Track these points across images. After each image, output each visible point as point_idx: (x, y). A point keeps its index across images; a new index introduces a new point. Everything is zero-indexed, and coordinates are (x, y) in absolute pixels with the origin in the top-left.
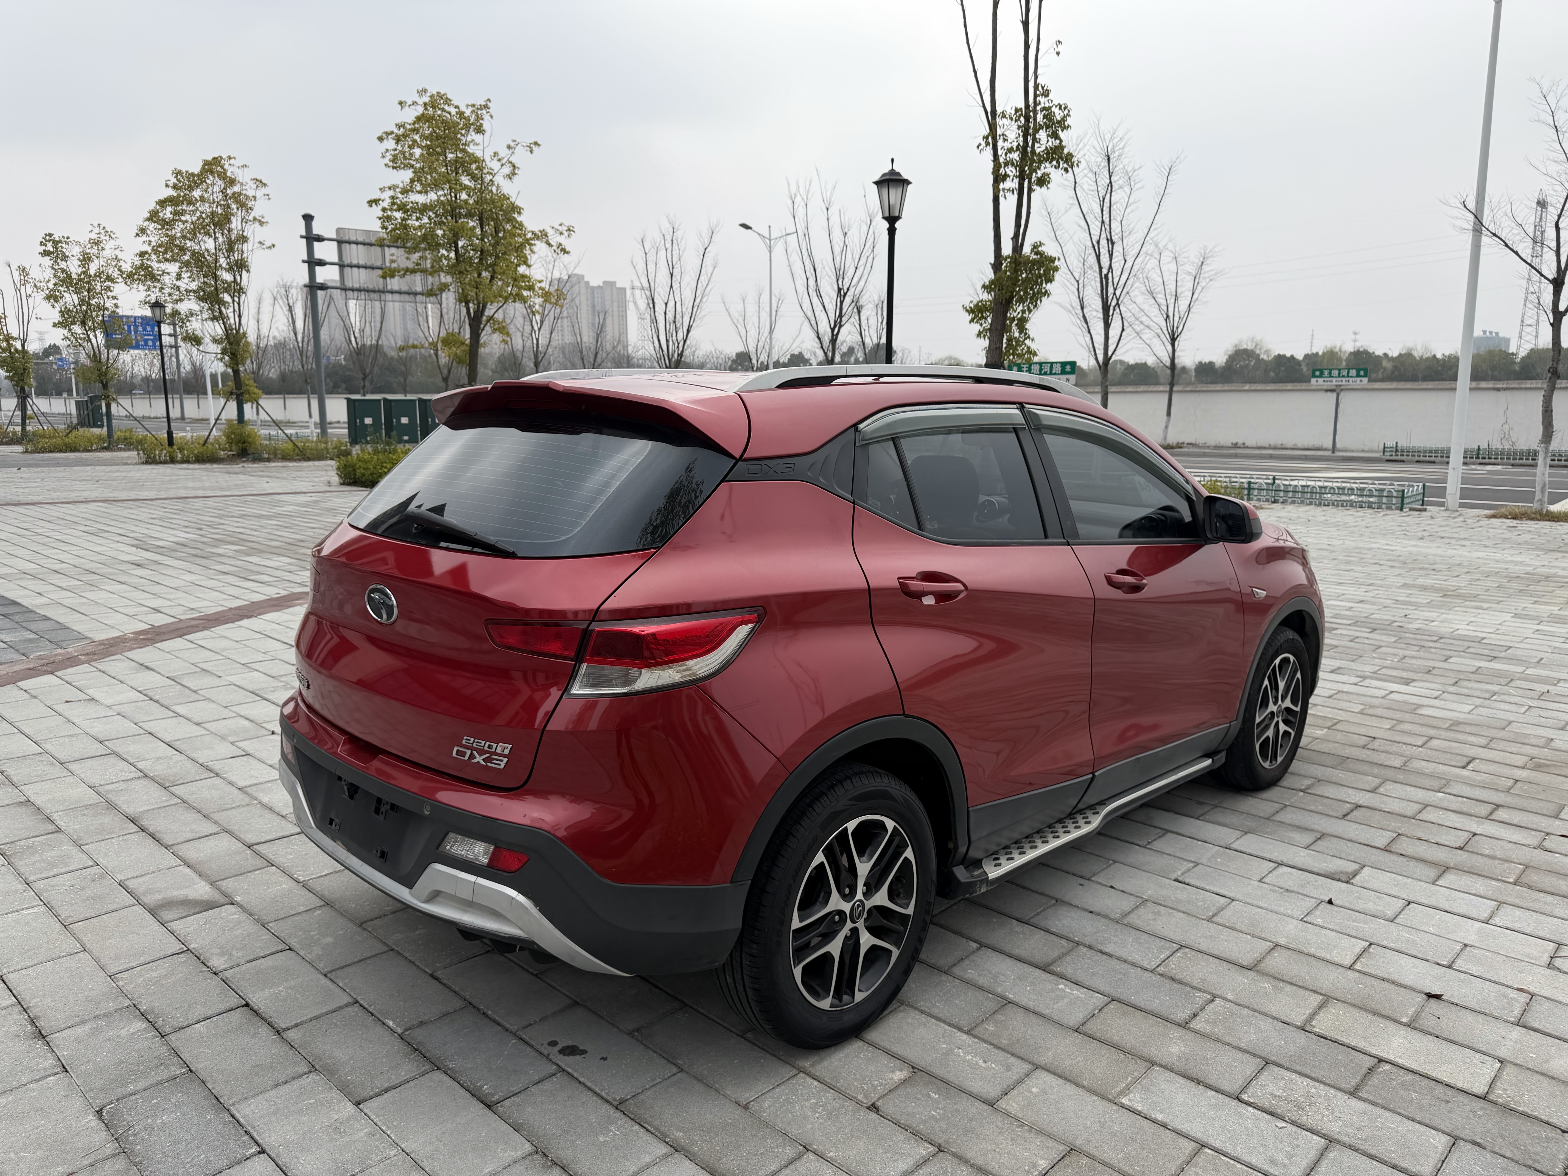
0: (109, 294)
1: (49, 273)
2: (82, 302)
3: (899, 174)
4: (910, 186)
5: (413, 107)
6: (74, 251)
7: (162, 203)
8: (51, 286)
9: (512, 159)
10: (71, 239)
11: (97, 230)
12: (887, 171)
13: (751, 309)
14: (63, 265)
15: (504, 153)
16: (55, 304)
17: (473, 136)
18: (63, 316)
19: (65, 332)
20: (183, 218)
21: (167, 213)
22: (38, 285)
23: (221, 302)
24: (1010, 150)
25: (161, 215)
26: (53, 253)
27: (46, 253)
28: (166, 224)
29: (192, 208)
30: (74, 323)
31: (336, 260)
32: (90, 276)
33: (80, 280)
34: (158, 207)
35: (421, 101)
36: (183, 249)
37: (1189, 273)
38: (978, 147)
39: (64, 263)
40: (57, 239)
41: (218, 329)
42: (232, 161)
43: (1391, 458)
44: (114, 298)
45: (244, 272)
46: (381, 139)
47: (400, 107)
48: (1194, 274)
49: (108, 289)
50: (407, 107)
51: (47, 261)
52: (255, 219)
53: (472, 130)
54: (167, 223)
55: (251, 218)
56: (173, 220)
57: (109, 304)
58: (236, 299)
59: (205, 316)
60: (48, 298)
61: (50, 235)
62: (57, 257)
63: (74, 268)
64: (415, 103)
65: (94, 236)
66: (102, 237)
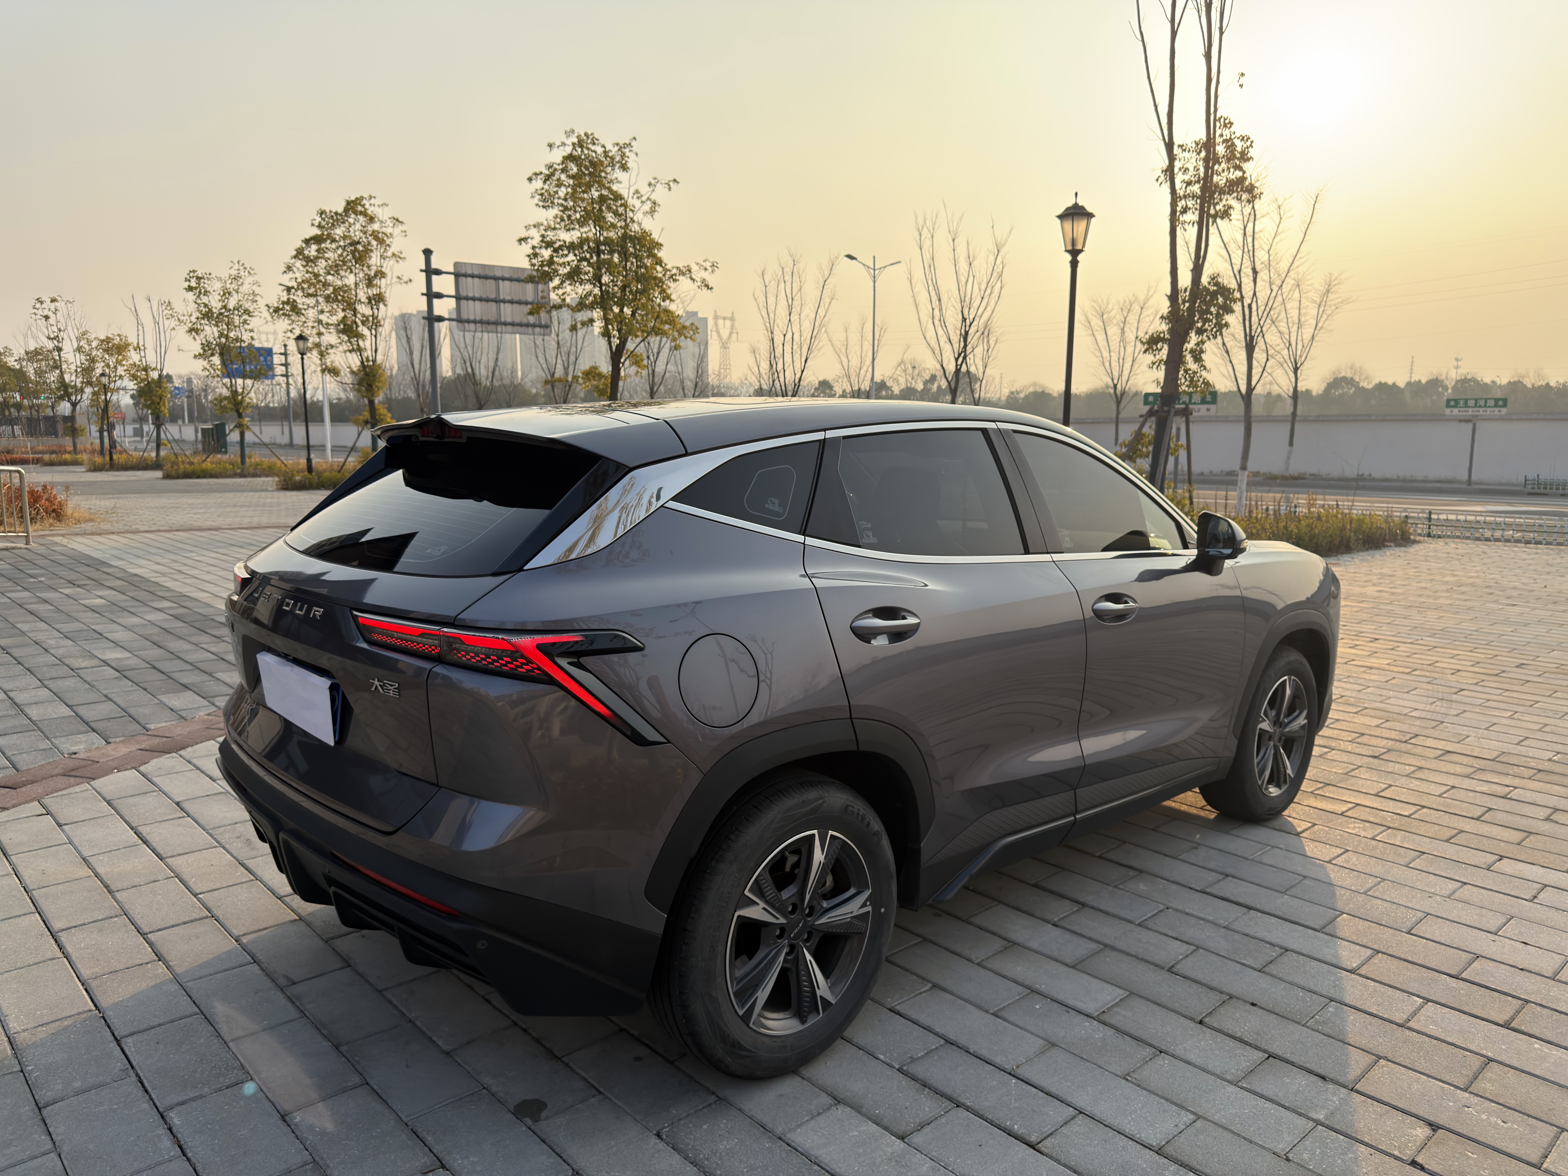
0: (246, 327)
1: (192, 307)
2: (221, 335)
3: (1083, 208)
4: (1093, 220)
5: (562, 148)
6: (215, 287)
7: (307, 242)
8: (194, 319)
9: (653, 197)
10: (213, 276)
11: (236, 267)
12: (1070, 204)
13: (854, 337)
14: (205, 299)
15: (645, 190)
16: (197, 337)
17: (618, 174)
18: (203, 348)
19: (205, 363)
20: (326, 255)
21: (312, 251)
22: (182, 318)
23: (360, 336)
24: (1189, 183)
25: (306, 252)
26: (196, 288)
27: (190, 289)
28: (308, 260)
29: (334, 246)
30: (212, 355)
31: (453, 293)
32: (230, 310)
33: (221, 314)
34: (304, 245)
35: (569, 141)
36: (326, 285)
37: (1314, 302)
38: (1157, 180)
39: (206, 297)
40: (200, 275)
41: (354, 361)
42: (373, 201)
43: (1532, 491)
44: (252, 331)
45: (381, 305)
46: (530, 179)
47: (548, 148)
48: (1318, 300)
49: (245, 322)
50: (556, 149)
51: (191, 296)
52: (394, 255)
53: (617, 167)
54: (312, 261)
55: (389, 254)
56: (317, 258)
57: (246, 337)
58: (373, 332)
59: (345, 347)
60: (191, 330)
61: (194, 271)
62: (200, 292)
63: (215, 304)
64: (563, 144)
65: (234, 272)
66: (242, 273)
